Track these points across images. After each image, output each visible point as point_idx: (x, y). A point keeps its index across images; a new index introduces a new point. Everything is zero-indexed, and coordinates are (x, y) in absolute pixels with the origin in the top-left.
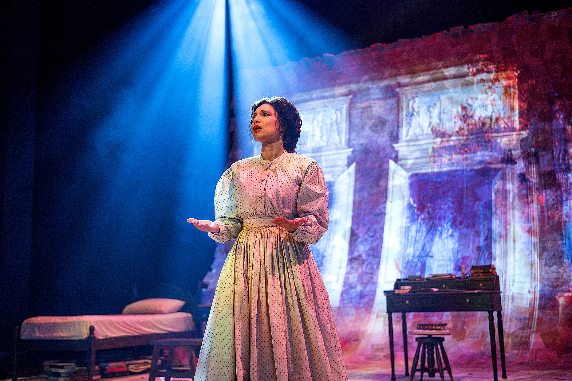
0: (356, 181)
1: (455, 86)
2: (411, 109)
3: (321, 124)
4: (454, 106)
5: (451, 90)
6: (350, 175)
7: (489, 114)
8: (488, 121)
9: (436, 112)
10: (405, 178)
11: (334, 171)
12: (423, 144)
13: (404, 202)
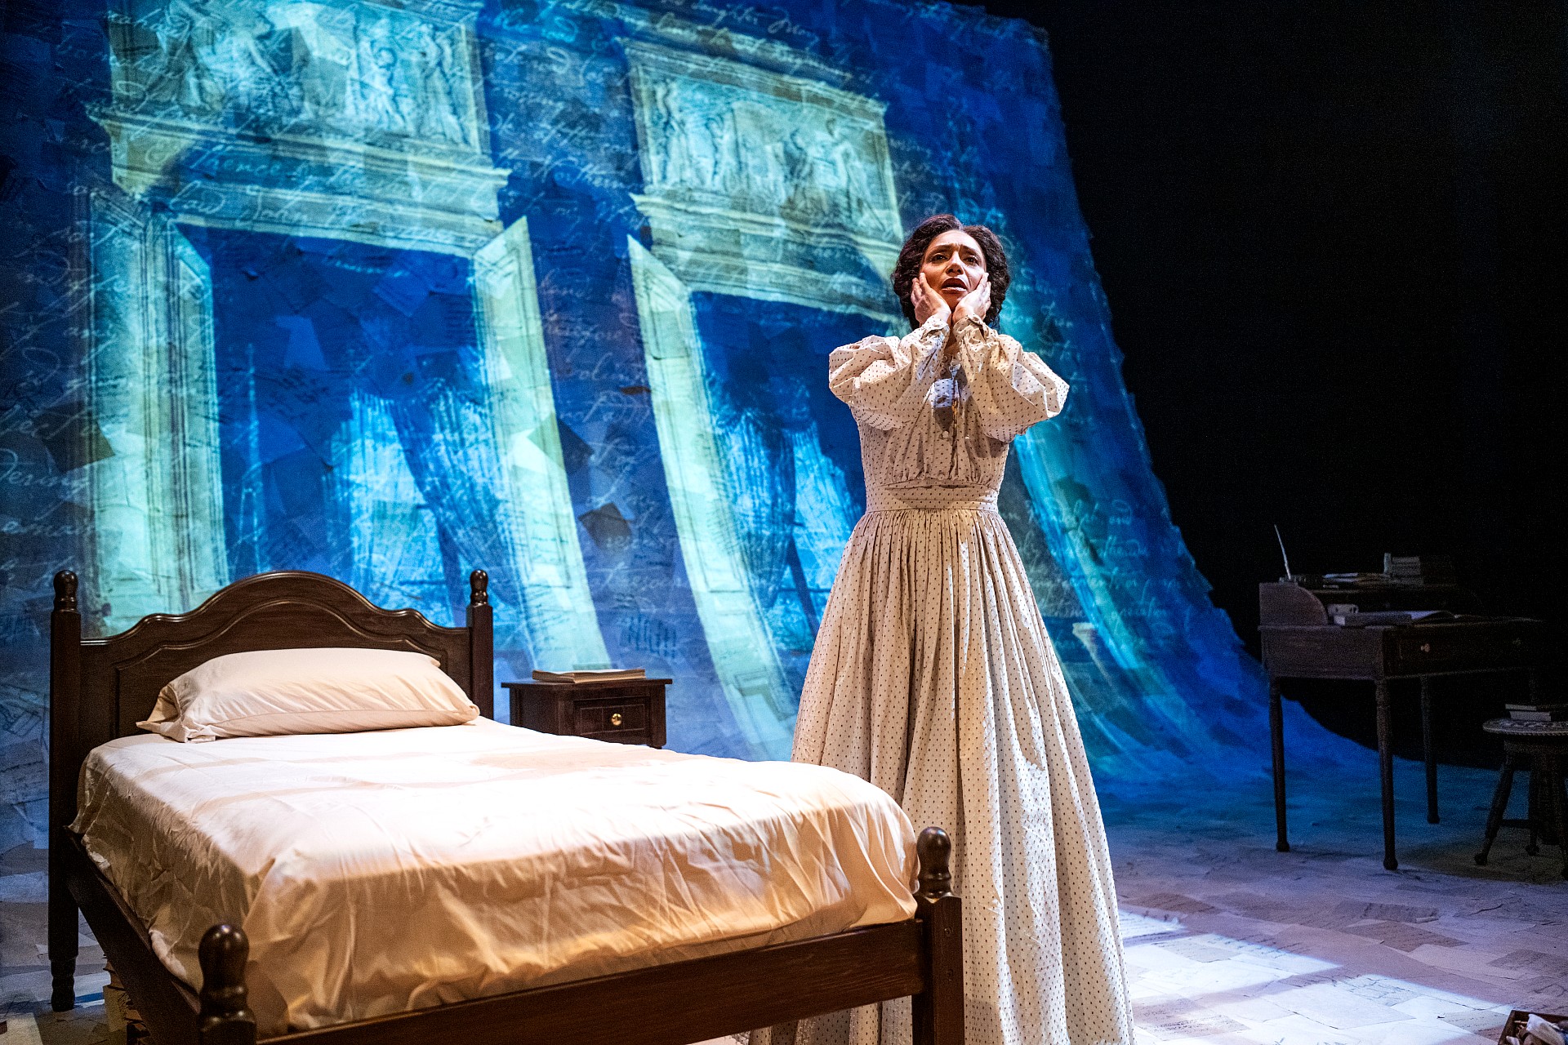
0: (539, 275)
1: (761, 88)
2: (663, 111)
3: (386, 57)
4: (767, 139)
5: (754, 95)
6: (513, 249)
7: (843, 184)
8: (843, 201)
9: (726, 139)
10: (680, 298)
11: (461, 227)
12: (708, 215)
13: (690, 364)
